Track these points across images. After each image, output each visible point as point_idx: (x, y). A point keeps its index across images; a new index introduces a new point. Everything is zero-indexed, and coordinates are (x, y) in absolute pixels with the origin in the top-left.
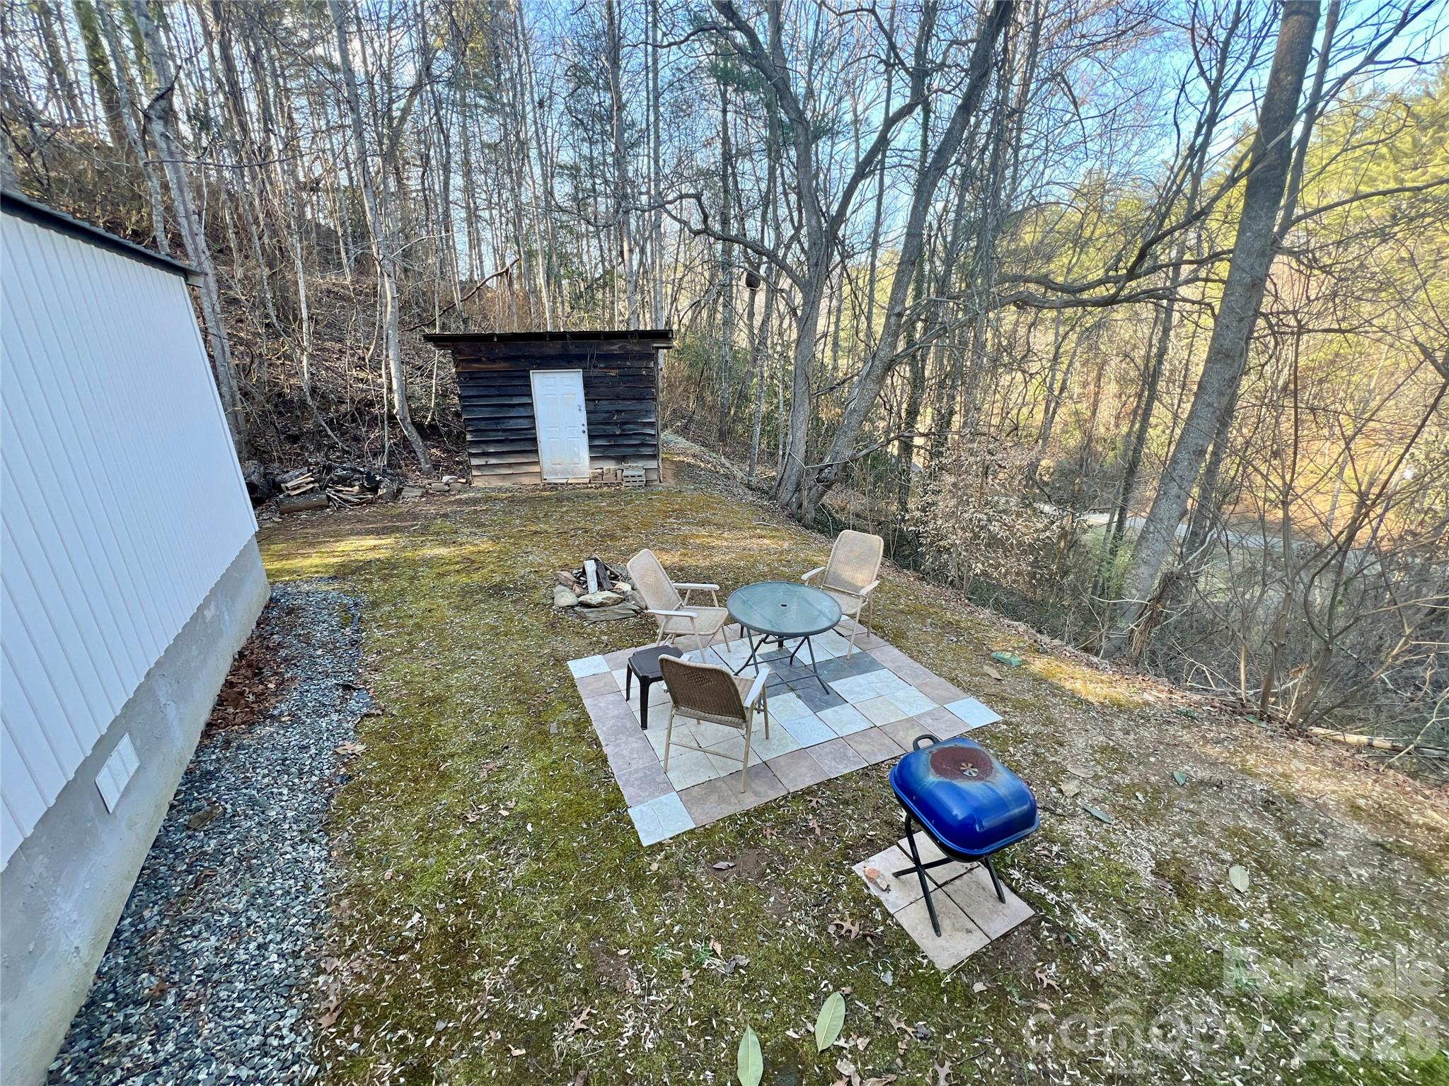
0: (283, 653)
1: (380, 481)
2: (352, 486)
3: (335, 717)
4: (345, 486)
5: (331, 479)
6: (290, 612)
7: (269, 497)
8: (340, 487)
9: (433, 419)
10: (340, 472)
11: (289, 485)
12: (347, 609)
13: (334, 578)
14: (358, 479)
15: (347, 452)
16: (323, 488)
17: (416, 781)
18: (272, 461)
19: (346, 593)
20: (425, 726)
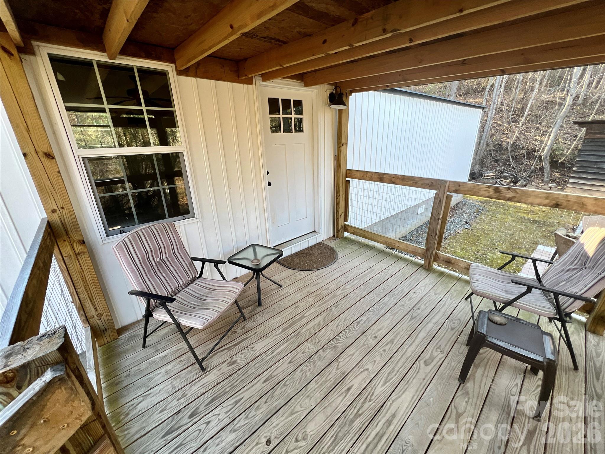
0: (456, 211)
1: (520, 180)
2: (507, 180)
3: (460, 226)
4: (505, 179)
5: (501, 176)
6: (464, 205)
7: (477, 178)
8: (503, 179)
9: (565, 160)
10: (506, 174)
11: (485, 175)
12: (479, 209)
13: (482, 202)
14: (511, 178)
15: (514, 169)
16: (496, 178)
17: (468, 242)
18: (485, 167)
19: (481, 206)
20: (479, 236)
